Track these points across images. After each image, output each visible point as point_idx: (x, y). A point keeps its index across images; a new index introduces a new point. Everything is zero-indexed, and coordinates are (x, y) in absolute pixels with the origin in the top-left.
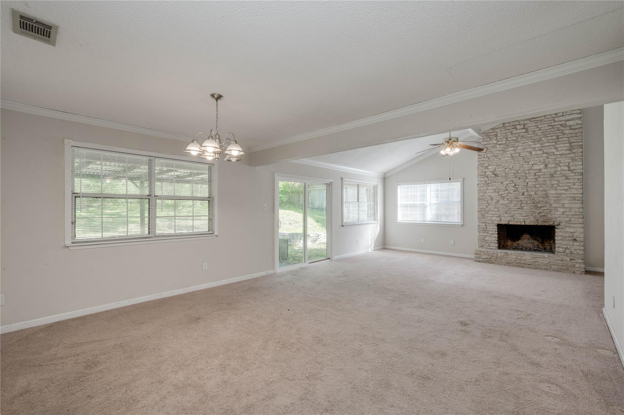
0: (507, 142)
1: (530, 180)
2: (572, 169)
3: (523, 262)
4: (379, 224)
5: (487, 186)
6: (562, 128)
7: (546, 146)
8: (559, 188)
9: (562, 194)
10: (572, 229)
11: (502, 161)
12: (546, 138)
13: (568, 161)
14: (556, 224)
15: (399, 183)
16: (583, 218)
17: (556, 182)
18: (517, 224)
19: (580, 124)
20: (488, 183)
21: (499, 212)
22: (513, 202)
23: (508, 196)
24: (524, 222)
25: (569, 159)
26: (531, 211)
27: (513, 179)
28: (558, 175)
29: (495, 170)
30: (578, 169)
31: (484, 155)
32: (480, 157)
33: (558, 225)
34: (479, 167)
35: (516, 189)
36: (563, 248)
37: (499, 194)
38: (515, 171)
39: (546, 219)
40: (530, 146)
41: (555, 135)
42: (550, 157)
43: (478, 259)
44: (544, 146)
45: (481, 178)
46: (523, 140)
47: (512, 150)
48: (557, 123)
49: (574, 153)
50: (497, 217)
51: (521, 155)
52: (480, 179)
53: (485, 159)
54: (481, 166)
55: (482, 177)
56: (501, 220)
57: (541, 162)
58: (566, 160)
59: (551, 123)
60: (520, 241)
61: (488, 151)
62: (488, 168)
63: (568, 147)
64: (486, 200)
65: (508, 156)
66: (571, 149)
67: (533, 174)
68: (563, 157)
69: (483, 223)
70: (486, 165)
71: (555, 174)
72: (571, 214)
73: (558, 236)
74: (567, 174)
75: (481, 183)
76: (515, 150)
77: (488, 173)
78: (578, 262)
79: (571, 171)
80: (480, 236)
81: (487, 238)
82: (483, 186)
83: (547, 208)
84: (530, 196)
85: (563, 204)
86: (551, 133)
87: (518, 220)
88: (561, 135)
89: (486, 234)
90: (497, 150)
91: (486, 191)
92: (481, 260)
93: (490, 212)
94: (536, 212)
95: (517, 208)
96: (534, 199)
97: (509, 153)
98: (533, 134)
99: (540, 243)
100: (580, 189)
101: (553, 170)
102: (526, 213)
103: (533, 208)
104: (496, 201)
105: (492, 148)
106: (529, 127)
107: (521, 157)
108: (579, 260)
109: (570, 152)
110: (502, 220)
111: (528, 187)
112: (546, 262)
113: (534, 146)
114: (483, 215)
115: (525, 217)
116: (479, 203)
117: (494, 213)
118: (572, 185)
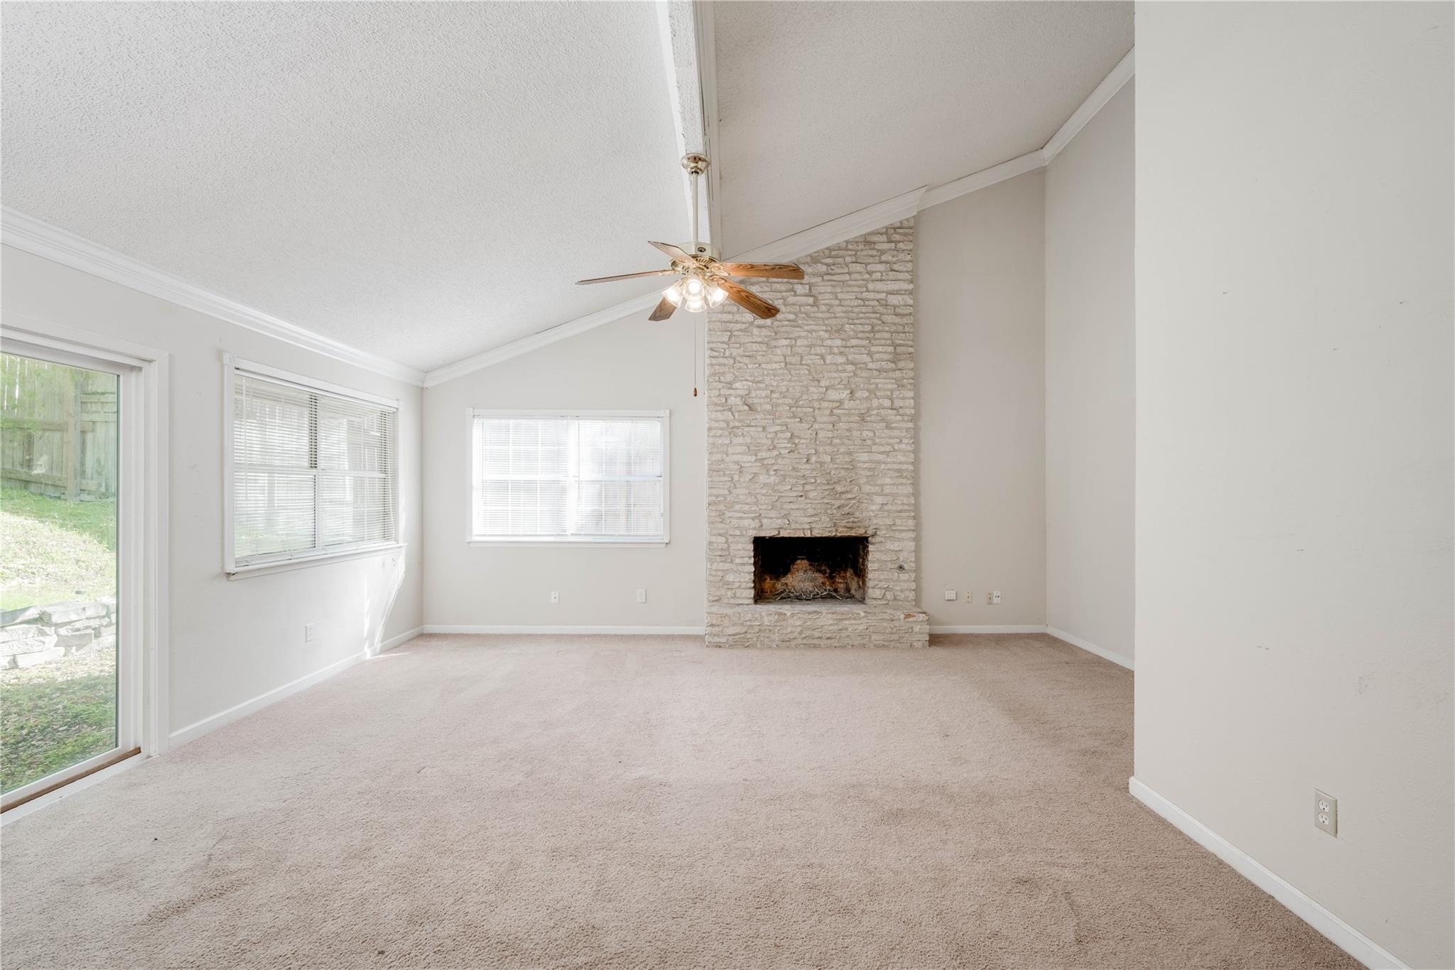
0: (775, 323)
1: (821, 426)
2: (898, 405)
3: (817, 634)
4: (404, 551)
5: (732, 435)
6: (881, 309)
7: (852, 347)
8: (874, 448)
9: (878, 462)
10: (897, 544)
11: (765, 373)
12: (852, 326)
13: (890, 386)
14: (870, 532)
15: (477, 412)
16: (914, 518)
17: (871, 434)
18: (796, 536)
19: (910, 306)
20: (733, 427)
21: (758, 506)
22: (788, 480)
23: (777, 464)
24: (811, 529)
25: (892, 383)
26: (823, 503)
27: (787, 420)
28: (873, 418)
29: (749, 393)
30: (906, 407)
31: (725, 350)
32: (716, 354)
33: (873, 536)
34: (712, 382)
35: (794, 446)
36: (880, 588)
37: (758, 457)
38: (792, 399)
39: (853, 522)
40: (822, 340)
41: (868, 321)
42: (859, 372)
43: (717, 639)
44: (848, 345)
45: (716, 411)
46: (809, 323)
47: (786, 346)
48: (871, 296)
49: (900, 369)
50: (753, 519)
51: (804, 362)
52: (714, 415)
53: (725, 361)
54: (717, 379)
55: (719, 408)
56: (762, 526)
57: (843, 383)
58: (887, 383)
59: (862, 293)
60: (789, 576)
61: (733, 339)
62: (734, 386)
63: (890, 353)
64: (728, 472)
65: (777, 359)
66: (896, 358)
67: (828, 412)
68: (882, 376)
69: (720, 535)
70: (729, 377)
71: (867, 414)
72: (895, 508)
73: (873, 562)
74: (889, 418)
75: (716, 425)
76: (792, 347)
77: (732, 400)
78: (919, 620)
79: (895, 409)
80: (714, 573)
81: (730, 578)
82: (721, 436)
83: (854, 496)
84: (822, 464)
85: (882, 486)
86: (861, 315)
87: (798, 526)
88: (880, 325)
89: (727, 566)
90: (754, 341)
91: (730, 448)
92: (724, 640)
93: (738, 507)
94: (834, 505)
95: (795, 494)
96: (830, 473)
97: (779, 351)
98: (828, 311)
99: (827, 577)
100: (910, 451)
101: (865, 405)
102: (813, 507)
103: (828, 495)
104: (751, 477)
105: (743, 333)
106: (820, 293)
107: (805, 367)
108: (920, 615)
109: (892, 365)
110: (764, 527)
111: (818, 442)
112: (861, 627)
113: (829, 342)
114: (721, 514)
115: (813, 518)
116: (712, 481)
117: (746, 508)
118: (897, 443)
